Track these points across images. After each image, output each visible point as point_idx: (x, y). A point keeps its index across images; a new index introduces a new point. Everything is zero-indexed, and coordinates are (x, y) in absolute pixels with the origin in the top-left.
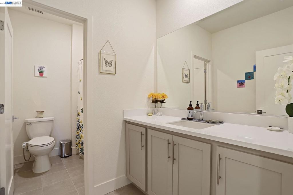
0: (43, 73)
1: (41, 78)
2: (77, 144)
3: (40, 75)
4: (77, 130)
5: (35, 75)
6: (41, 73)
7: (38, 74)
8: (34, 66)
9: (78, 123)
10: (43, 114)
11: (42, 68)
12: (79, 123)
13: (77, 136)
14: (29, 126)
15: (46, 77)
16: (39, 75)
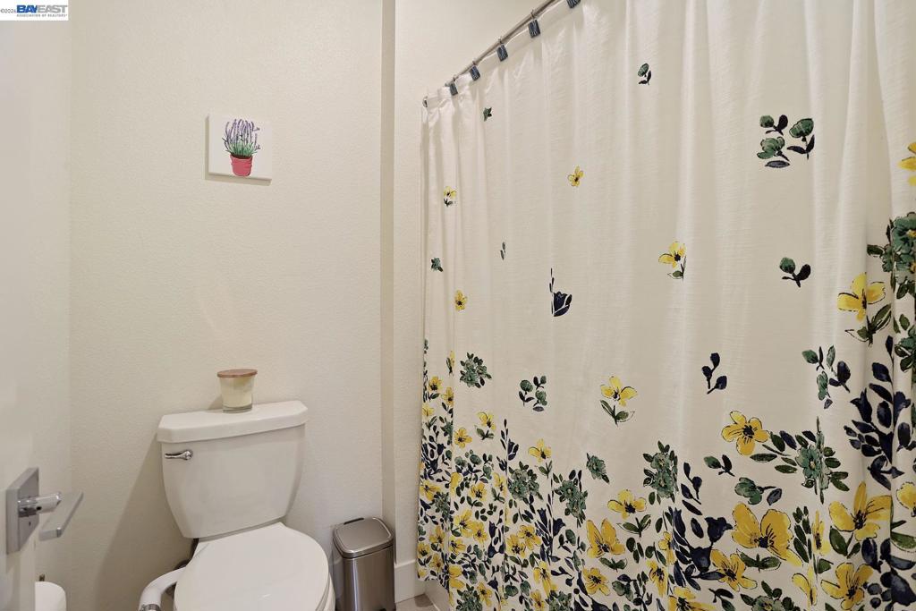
0: (249, 158)
1: (241, 187)
2: (424, 553)
3: (235, 170)
4: (427, 476)
5: (212, 170)
6: (242, 159)
7: (224, 163)
8: (207, 120)
9: (431, 438)
10: (251, 387)
11: (248, 128)
12: (437, 434)
13: (426, 507)
14: (177, 462)
15: (266, 181)
16: (229, 170)
